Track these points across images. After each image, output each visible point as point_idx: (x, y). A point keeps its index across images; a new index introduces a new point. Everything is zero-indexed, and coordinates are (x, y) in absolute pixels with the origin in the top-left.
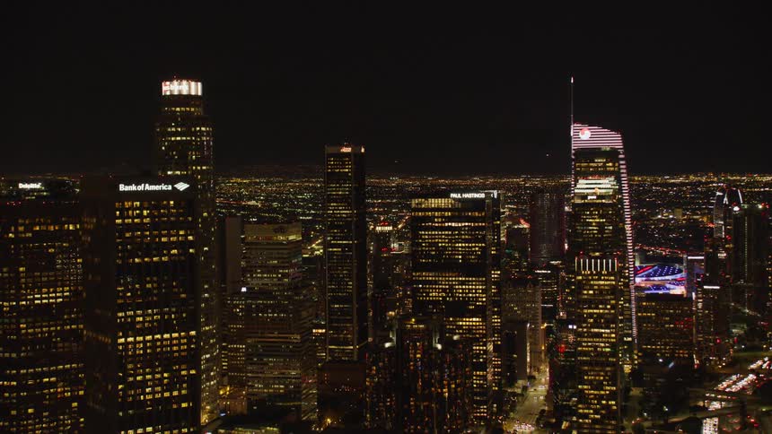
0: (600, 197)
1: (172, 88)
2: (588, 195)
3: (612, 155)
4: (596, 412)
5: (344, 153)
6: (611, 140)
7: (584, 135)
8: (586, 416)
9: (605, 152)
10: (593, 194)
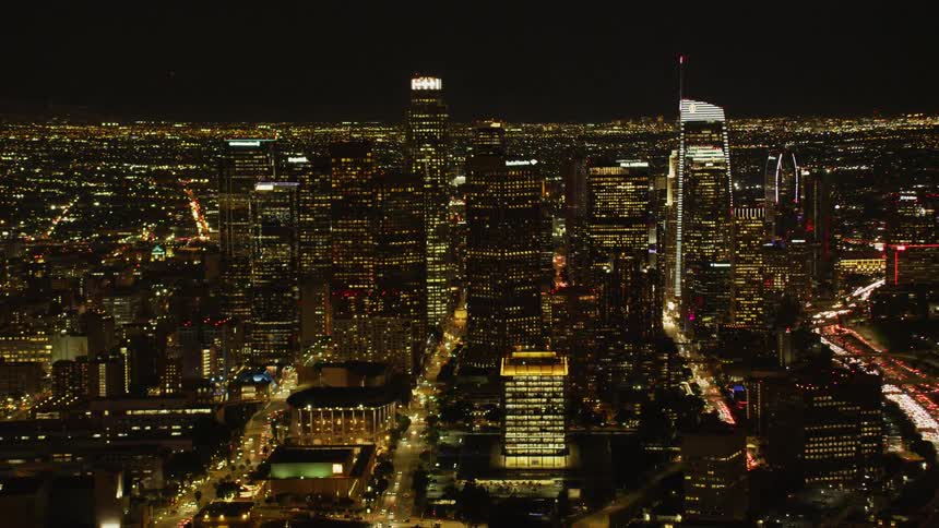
0: (716, 164)
1: (418, 84)
2: (706, 162)
3: (716, 127)
4: (748, 316)
5: (494, 128)
6: (714, 113)
7: (691, 110)
8: (741, 319)
9: (710, 124)
10: (709, 162)
